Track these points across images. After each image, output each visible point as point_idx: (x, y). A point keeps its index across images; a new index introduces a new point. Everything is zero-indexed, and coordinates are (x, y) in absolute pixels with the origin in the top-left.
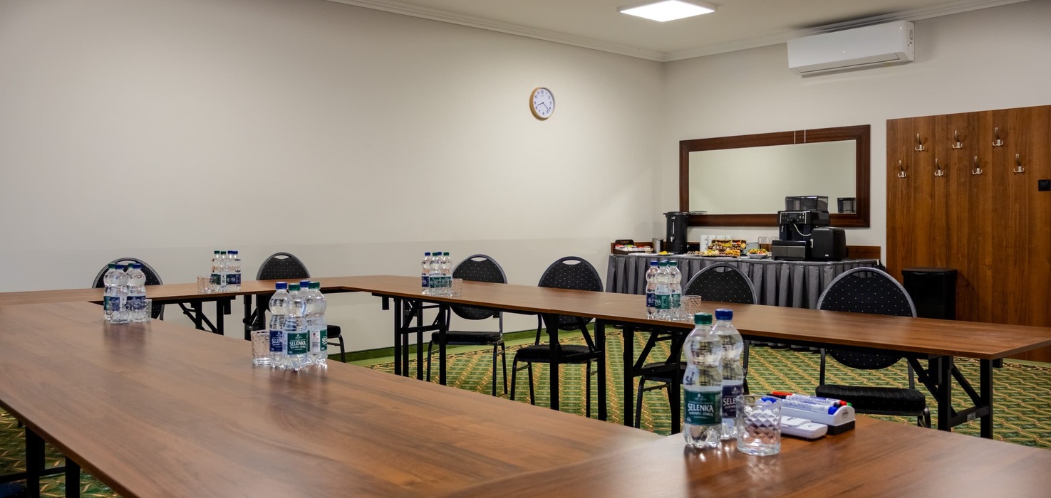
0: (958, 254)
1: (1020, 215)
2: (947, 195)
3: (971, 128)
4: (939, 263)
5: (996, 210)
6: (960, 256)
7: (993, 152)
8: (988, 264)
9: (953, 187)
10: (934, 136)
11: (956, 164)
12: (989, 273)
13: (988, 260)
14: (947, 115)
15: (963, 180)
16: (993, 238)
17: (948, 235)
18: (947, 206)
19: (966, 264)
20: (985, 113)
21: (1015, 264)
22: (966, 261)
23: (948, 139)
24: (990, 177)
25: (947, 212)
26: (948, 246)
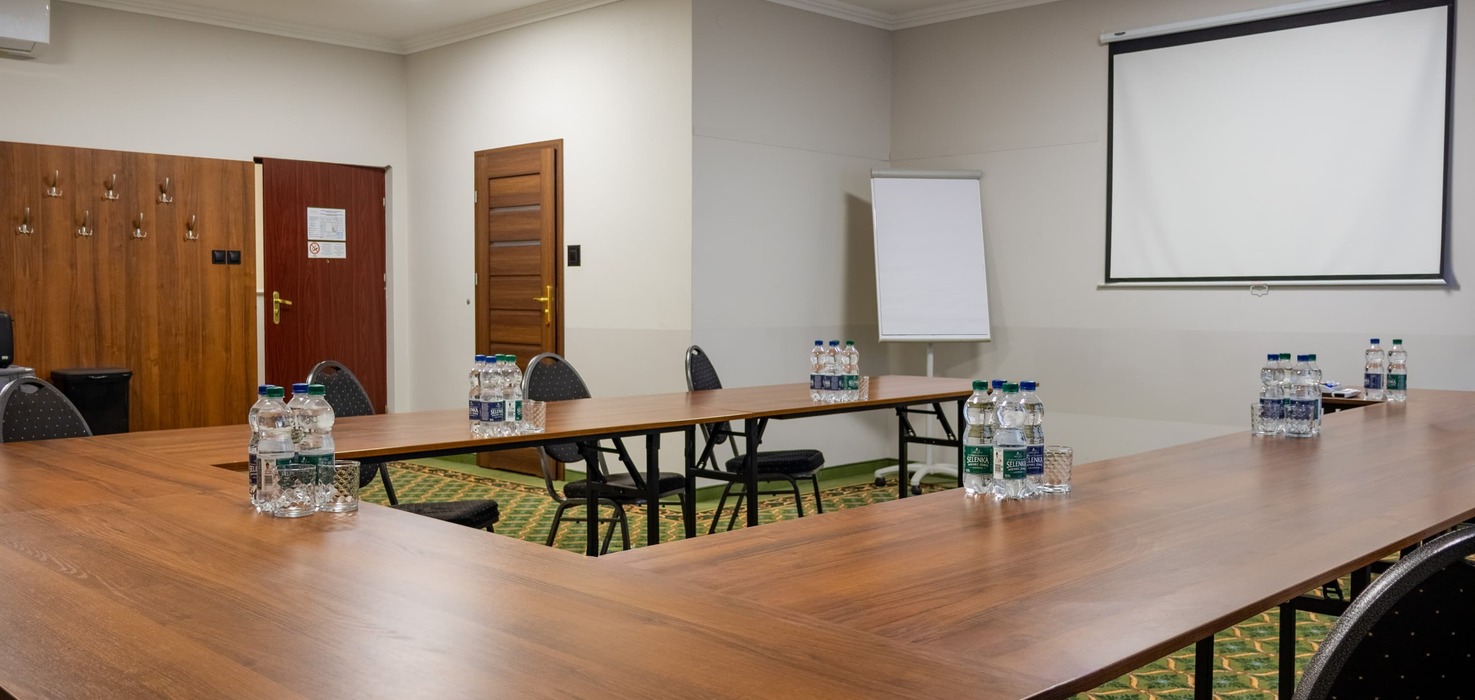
0: (112, 348)
1: (192, 294)
2: (95, 265)
3: (127, 173)
4: (85, 361)
5: (162, 286)
6: (115, 349)
7: (157, 210)
8: (152, 358)
9: (104, 252)
10: (73, 177)
11: (106, 221)
12: (155, 370)
13: (154, 353)
14: (92, 150)
15: (117, 244)
16: (159, 325)
17: (98, 321)
18: (95, 280)
19: (124, 361)
20: (146, 155)
21: (187, 355)
22: (124, 357)
23: (94, 184)
24: (153, 243)
25: (95, 290)
26: (99, 336)
